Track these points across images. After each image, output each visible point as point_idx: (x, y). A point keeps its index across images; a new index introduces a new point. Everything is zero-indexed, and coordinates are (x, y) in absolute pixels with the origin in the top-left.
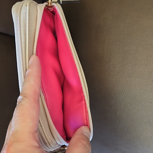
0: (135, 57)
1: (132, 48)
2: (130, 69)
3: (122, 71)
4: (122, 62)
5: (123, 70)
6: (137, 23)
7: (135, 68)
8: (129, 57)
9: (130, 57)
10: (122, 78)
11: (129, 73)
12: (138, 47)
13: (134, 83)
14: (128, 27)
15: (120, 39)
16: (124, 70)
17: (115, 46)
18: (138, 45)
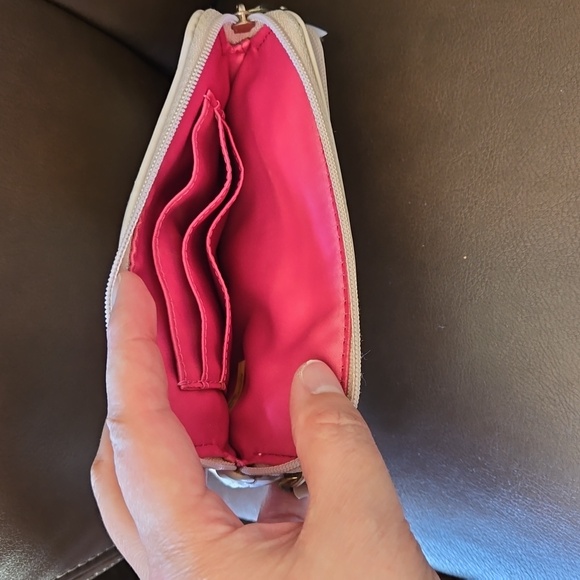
0: (561, 122)
1: (551, 91)
2: (544, 160)
3: (516, 168)
4: (516, 138)
5: (521, 164)
6: (572, 7)
7: (562, 159)
8: (540, 123)
9: (546, 120)
10: (516, 194)
11: (541, 175)
12: (573, 88)
13: (555, 209)
14: (541, 19)
15: (512, 63)
16: (524, 164)
17: (492, 86)
18: (574, 80)
